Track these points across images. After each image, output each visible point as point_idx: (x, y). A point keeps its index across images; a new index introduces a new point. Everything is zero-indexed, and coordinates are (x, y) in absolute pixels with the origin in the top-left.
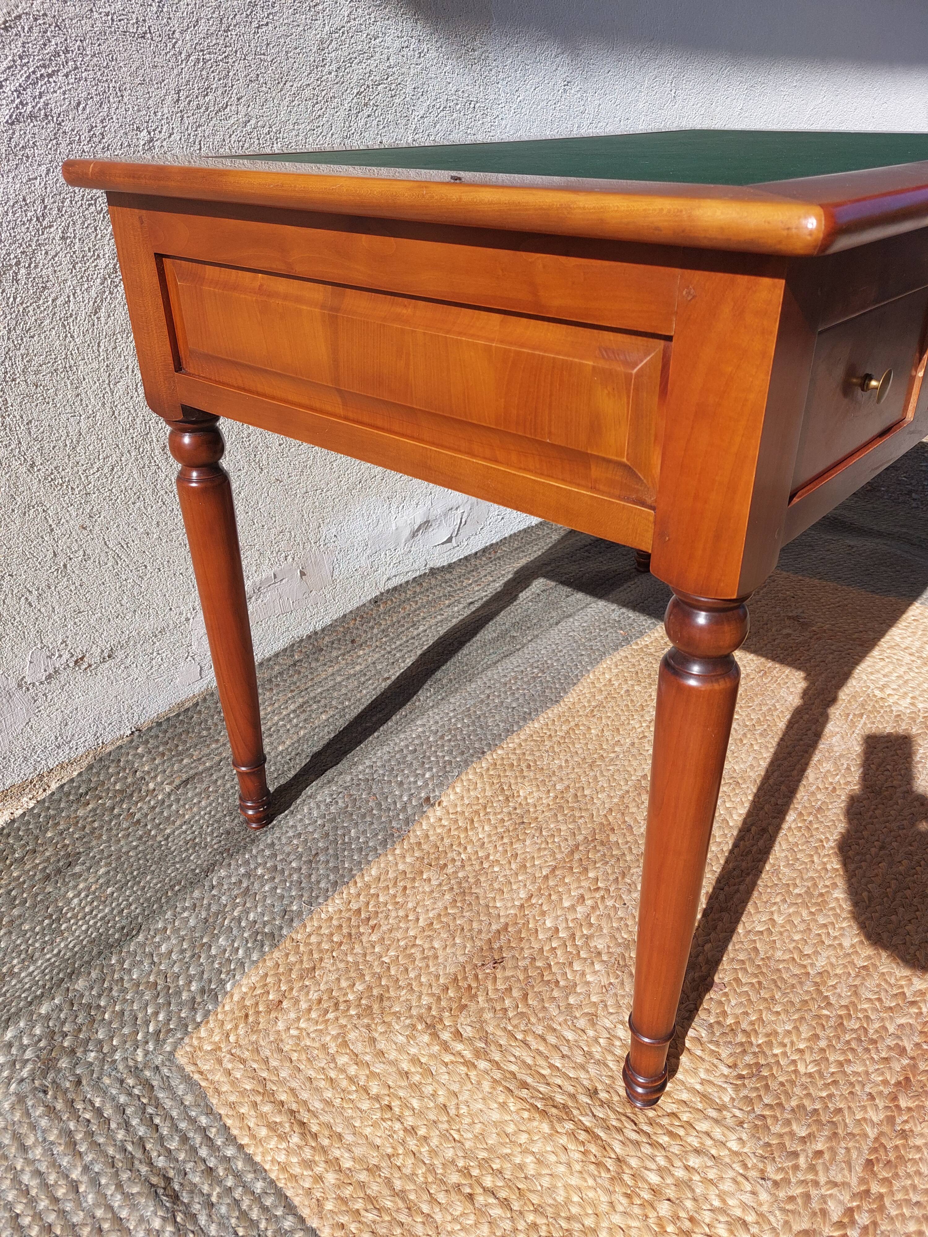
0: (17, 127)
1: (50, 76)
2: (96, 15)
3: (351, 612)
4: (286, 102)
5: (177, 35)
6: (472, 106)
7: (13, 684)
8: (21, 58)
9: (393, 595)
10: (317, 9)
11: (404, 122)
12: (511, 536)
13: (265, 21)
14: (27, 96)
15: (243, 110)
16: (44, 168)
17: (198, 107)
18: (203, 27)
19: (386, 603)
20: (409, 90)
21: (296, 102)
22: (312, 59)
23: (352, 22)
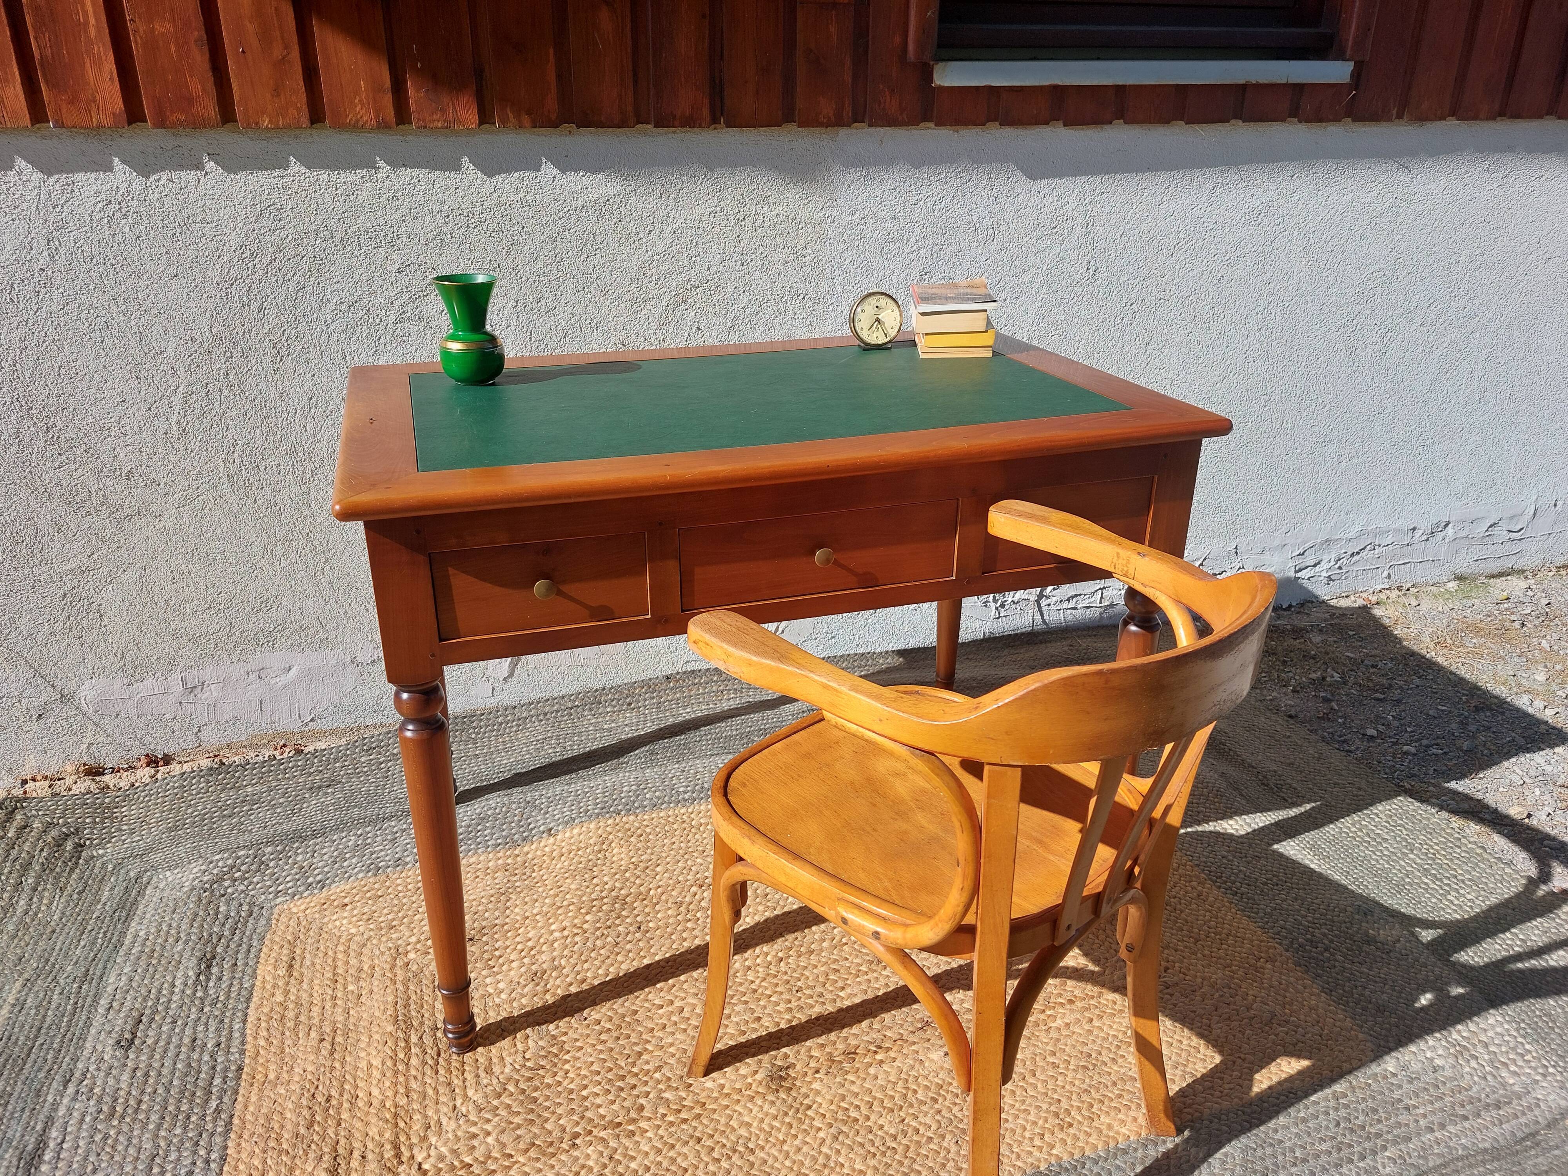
0: (399, 325)
1: (425, 296)
2: (461, 260)
3: (642, 681)
4: (607, 304)
5: (519, 267)
6: (801, 297)
7: (348, 659)
8: (407, 288)
9: (687, 677)
10: (641, 242)
11: (723, 312)
12: (842, 656)
13: (594, 253)
14: (408, 309)
15: (568, 310)
16: (414, 348)
17: (532, 309)
18: (540, 262)
19: (678, 681)
20: (730, 290)
21: (617, 303)
22: (634, 274)
23: (674, 247)
